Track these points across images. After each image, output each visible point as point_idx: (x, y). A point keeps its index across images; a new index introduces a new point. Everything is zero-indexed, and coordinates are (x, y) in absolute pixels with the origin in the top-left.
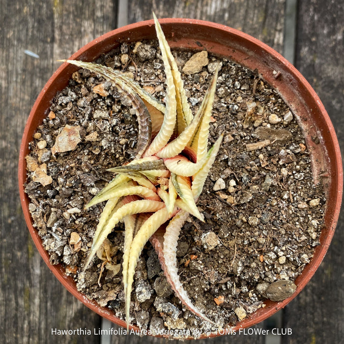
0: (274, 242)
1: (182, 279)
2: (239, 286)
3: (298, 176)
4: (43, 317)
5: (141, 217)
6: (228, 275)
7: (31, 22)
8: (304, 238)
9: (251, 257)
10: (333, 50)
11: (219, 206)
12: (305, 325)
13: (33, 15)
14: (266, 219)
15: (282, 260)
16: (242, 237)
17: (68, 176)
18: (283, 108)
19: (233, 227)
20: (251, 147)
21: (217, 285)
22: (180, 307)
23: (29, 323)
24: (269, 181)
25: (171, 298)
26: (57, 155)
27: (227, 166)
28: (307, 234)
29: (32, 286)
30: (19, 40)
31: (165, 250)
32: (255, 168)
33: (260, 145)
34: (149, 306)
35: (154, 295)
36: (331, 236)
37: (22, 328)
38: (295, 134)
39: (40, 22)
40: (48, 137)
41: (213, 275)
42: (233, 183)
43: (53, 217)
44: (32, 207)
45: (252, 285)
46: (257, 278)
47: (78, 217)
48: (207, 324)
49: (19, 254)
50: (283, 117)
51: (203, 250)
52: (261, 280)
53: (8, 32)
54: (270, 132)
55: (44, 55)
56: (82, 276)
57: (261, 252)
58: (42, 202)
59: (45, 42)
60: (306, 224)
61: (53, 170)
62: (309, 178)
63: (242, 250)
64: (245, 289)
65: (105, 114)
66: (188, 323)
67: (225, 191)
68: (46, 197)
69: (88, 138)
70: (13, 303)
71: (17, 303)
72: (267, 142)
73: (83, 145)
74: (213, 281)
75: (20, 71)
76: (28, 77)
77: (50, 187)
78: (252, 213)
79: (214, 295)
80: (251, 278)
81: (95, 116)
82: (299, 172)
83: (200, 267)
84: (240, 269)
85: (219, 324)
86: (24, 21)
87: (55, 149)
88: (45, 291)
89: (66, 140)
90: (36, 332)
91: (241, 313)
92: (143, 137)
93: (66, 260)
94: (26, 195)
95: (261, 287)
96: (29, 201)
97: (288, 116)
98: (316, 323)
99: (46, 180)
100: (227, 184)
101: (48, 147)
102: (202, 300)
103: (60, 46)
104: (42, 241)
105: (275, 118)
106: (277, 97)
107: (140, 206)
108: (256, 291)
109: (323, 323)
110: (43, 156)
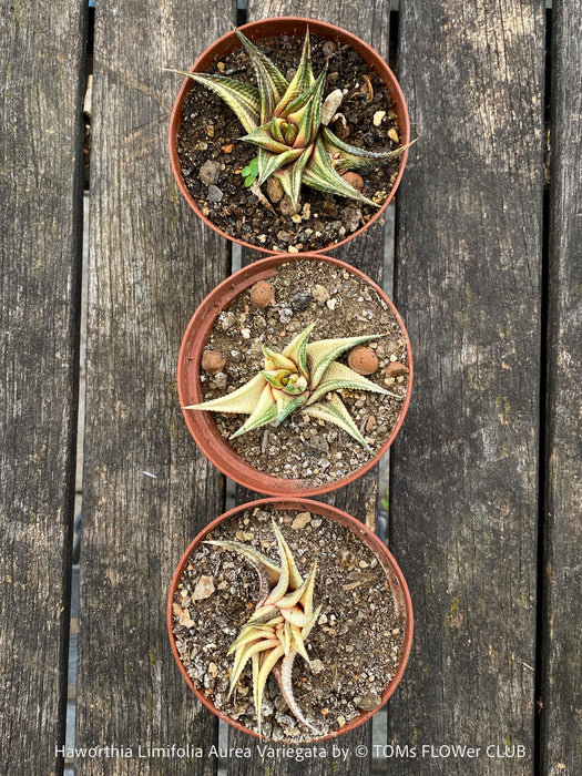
0: (365, 664)
1: (295, 696)
2: (339, 699)
3: (383, 610)
4: (165, 721)
5: (263, 654)
6: (332, 692)
7: (148, 445)
8: (388, 660)
9: (348, 678)
10: (422, 469)
11: (323, 637)
12: (407, 720)
13: (150, 439)
14: (359, 647)
15: (372, 679)
16: (341, 662)
17: (205, 619)
18: (370, 555)
19: (334, 654)
20: (346, 587)
21: (323, 700)
22: (295, 718)
23: (152, 727)
24: (361, 615)
25: (288, 712)
26: (196, 601)
27: (328, 604)
28: (390, 657)
29: (153, 692)
30: (137, 462)
31: (283, 678)
32: (350, 605)
33: (353, 586)
34: (271, 720)
35: (275, 710)
36: (406, 661)
37: (145, 733)
38: (380, 576)
39: (157, 445)
40: (189, 586)
41: (319, 693)
42: (333, 617)
43: (195, 651)
44: (178, 644)
45: (350, 698)
46: (353, 693)
47: (214, 651)
48: (316, 731)
49: (141, 662)
50: (370, 562)
51: (312, 674)
52: (356, 695)
53: (127, 455)
54: (361, 576)
55: (161, 475)
56: (219, 697)
57: (355, 673)
58: (187, 640)
59: (162, 464)
60: (389, 650)
61: (194, 614)
62: (391, 611)
63: (341, 672)
64: (344, 702)
65: (231, 565)
66: (301, 730)
67: (328, 625)
68: (189, 636)
69: (220, 587)
70: (136, 708)
71: (139, 709)
72: (358, 583)
73: (217, 592)
74: (320, 697)
75: (138, 490)
76: (147, 495)
77: (192, 628)
78: (348, 643)
79: (321, 708)
80: (349, 693)
81: (224, 567)
82: (383, 606)
83: (309, 688)
84: (339, 688)
85: (325, 731)
86: (142, 445)
87: (195, 597)
88: (167, 697)
89: (203, 589)
90: (158, 736)
91: (341, 720)
92: (264, 590)
93: (207, 685)
94: (174, 635)
95: (356, 700)
96: (176, 639)
97: (374, 562)
98: (417, 718)
99: (189, 623)
100: (329, 618)
101: (189, 595)
102: (311, 713)
103: (176, 467)
104: (186, 669)
105: (364, 564)
106: (365, 547)
107: (264, 645)
108: (353, 703)
109: (424, 717)
110: (186, 603)
